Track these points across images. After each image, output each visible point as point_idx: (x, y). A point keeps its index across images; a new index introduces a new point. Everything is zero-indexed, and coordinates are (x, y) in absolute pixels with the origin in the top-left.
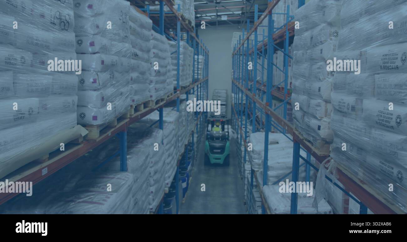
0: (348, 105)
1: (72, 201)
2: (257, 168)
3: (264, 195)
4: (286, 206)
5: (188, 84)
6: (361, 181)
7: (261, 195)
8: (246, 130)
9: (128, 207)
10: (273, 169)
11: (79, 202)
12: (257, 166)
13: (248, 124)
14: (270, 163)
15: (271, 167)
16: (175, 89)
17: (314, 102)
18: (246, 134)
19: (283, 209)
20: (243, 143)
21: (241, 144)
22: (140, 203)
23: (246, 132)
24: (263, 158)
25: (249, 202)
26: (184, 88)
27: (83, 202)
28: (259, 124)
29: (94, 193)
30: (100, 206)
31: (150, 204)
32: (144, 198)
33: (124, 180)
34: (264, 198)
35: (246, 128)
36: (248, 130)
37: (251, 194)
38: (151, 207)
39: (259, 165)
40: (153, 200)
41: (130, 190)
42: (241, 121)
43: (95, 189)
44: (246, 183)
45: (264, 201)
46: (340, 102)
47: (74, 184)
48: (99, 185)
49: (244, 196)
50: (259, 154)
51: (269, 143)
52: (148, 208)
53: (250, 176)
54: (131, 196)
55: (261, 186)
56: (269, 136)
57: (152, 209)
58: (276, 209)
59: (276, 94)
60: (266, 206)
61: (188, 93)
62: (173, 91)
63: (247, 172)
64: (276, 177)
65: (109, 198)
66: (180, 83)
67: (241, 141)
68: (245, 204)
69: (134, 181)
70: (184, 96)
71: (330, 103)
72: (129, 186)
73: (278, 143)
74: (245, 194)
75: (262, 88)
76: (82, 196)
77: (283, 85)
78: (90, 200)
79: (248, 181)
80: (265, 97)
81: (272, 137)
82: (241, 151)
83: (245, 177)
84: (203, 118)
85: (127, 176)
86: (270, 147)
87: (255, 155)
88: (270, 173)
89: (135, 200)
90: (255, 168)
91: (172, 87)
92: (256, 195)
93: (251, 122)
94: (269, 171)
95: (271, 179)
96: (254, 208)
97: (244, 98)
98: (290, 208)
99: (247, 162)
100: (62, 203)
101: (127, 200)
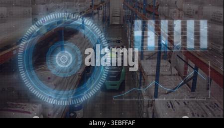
0: (194, 10)
5: (98, 4)
6: (199, 55)
16: (91, 6)
17: (172, 10)
26: (96, 6)
46: (188, 9)
59: (149, 9)
61: (98, 9)
62: (89, 7)
66: (94, 3)
70: (96, 11)
71: (182, 10)
75: (140, 6)
77: (152, 4)
80: (142, 11)
91: (89, 5)
97: (130, 12)
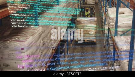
1: (8, 40)
2: (111, 27)
3: (115, 42)
4: (127, 47)
7: (113, 42)
8: (106, 8)
9: (39, 45)
10: (121, 27)
11: (12, 41)
12: (112, 26)
13: (107, 5)
14: (119, 24)
15: (119, 26)
18: (106, 10)
19: (126, 48)
20: (104, 15)
21: (103, 16)
22: (47, 44)
23: (106, 9)
24: (115, 21)
25: (106, 46)
27: (13, 41)
28: (114, 4)
29: (20, 36)
30: (23, 43)
31: (52, 45)
32: (49, 41)
33: (37, 30)
34: (115, 43)
35: (106, 7)
36: (107, 8)
37: (108, 42)
38: (53, 47)
39: (113, 25)
40: (54, 43)
41: (40, 36)
42: (103, 3)
43: (21, 35)
44: (105, 36)
45: (115, 45)
47: (9, 32)
48: (23, 33)
49: (104, 43)
50: (113, 20)
51: (119, 13)
52: (51, 47)
53: (107, 32)
54: (41, 39)
55: (113, 37)
56: (119, 10)
57: (53, 48)
58: (121, 49)
60: (116, 47)
63: (106, 30)
64: (122, 32)
65: (28, 39)
67: (103, 14)
68: (104, 47)
69: (43, 32)
72: (40, 33)
73: (124, 13)
74: (105, 42)
76: (14, 38)
78: (18, 40)
79: (106, 35)
81: (120, 10)
82: (103, 19)
83: (104, 33)
84: (82, 2)
85: (38, 28)
86: (119, 15)
87: (111, 20)
88: (119, 29)
89: (44, 42)
90: (110, 27)
92: (110, 42)
93: (109, 3)
94: (118, 28)
95: (119, 33)
96: (109, 49)
98: (129, 48)
99: (106, 25)
100: (2, 41)
101: (39, 41)
